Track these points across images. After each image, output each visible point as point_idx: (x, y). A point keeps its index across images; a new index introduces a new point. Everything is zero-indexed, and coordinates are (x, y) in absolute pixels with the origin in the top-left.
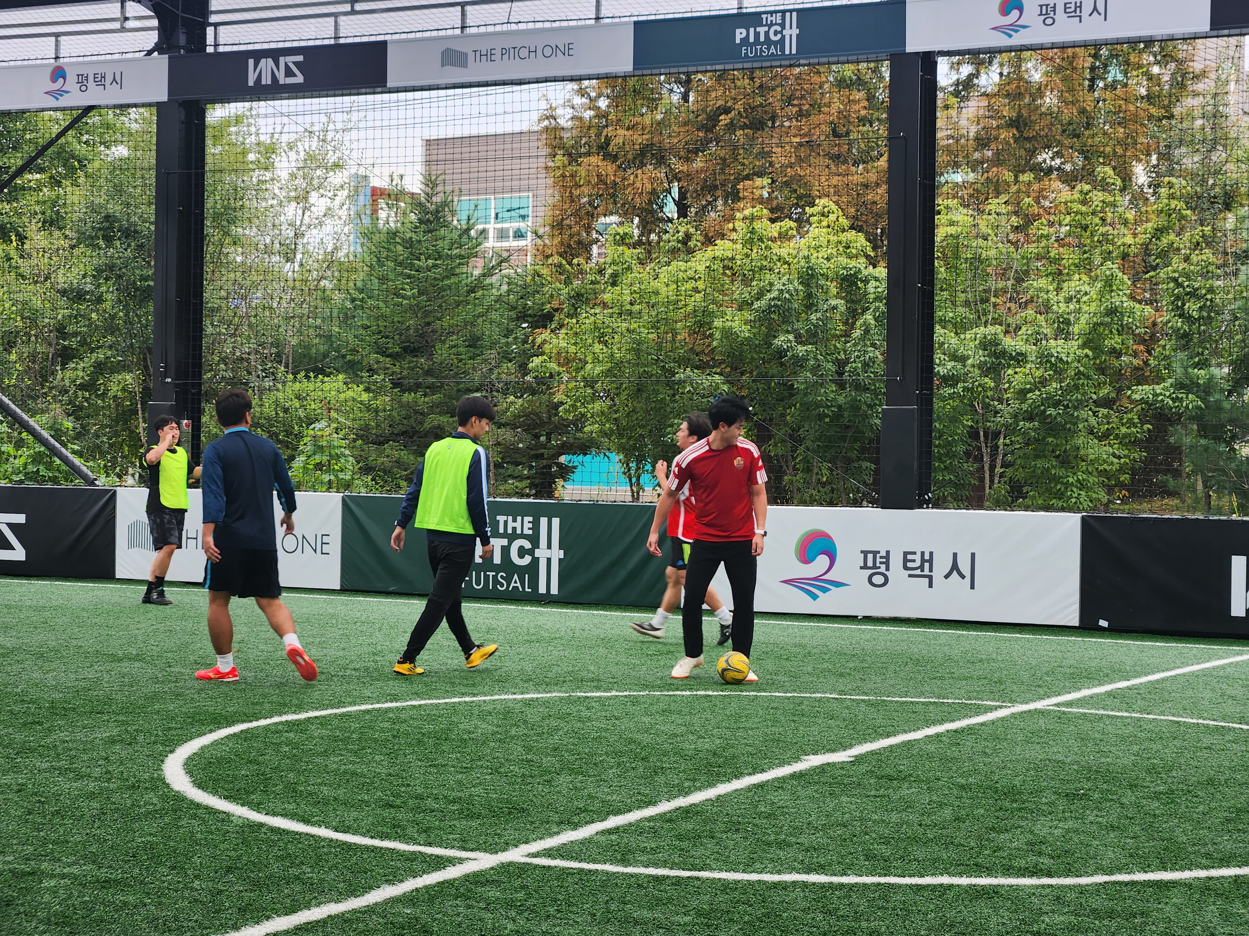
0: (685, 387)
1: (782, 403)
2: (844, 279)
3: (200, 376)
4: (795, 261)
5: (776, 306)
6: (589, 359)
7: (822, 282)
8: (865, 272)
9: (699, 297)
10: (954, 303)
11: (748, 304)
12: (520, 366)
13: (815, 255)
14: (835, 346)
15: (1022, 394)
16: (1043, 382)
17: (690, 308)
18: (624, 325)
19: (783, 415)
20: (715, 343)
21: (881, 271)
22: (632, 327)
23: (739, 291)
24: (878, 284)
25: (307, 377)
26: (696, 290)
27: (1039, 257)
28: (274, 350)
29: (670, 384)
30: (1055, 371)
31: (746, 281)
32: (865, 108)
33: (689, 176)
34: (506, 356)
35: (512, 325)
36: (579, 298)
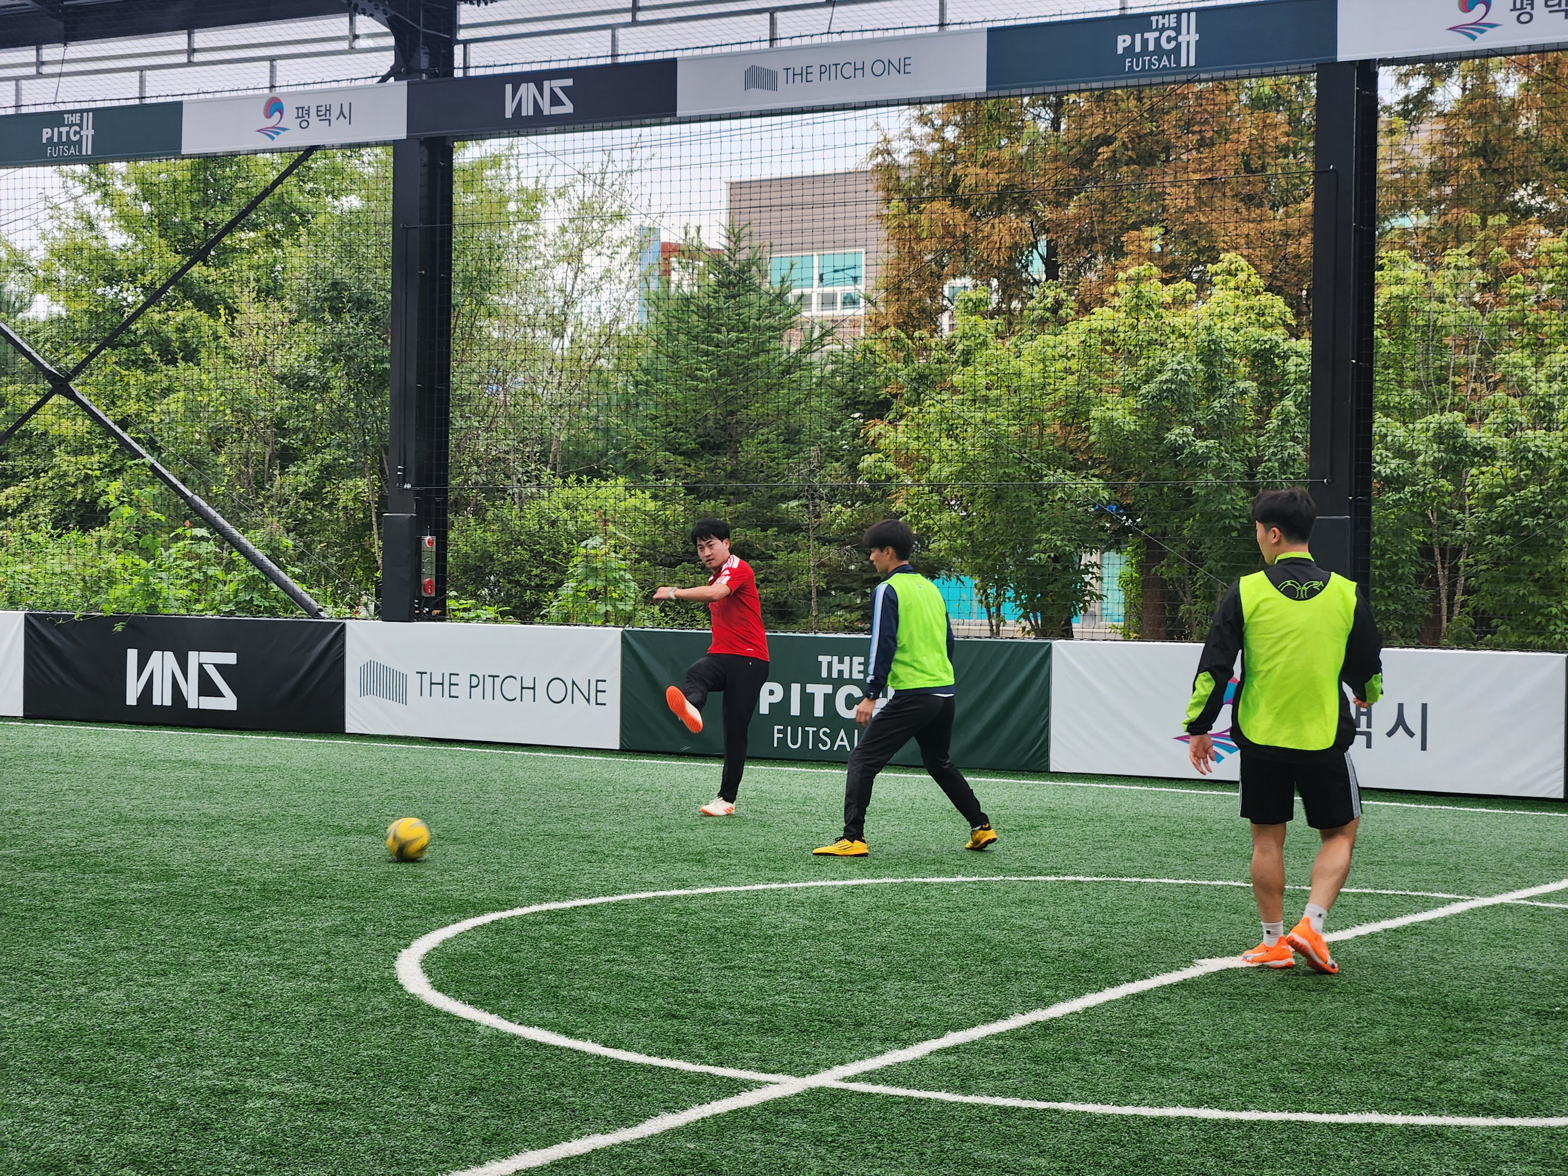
0: (1055, 494)
1: (1178, 513)
2: (1257, 355)
3: (446, 482)
4: (1194, 333)
5: (1169, 390)
6: (935, 458)
7: (1228, 359)
8: (1285, 346)
9: (1071, 379)
10: (1400, 383)
11: (1134, 388)
12: (850, 467)
13: (1219, 325)
14: (1244, 439)
15: (1490, 499)
16: (1519, 484)
17: (1060, 394)
18: (979, 414)
19: (1179, 528)
20: (1092, 438)
21: (1304, 345)
22: (988, 418)
23: (1122, 372)
24: (1300, 360)
25: (579, 481)
26: (1068, 371)
27: (1512, 324)
28: (537, 448)
29: (1037, 490)
30: (1533, 470)
31: (1132, 359)
32: (1287, 135)
33: (1059, 226)
34: (832, 455)
35: (838, 415)
36: (922, 380)
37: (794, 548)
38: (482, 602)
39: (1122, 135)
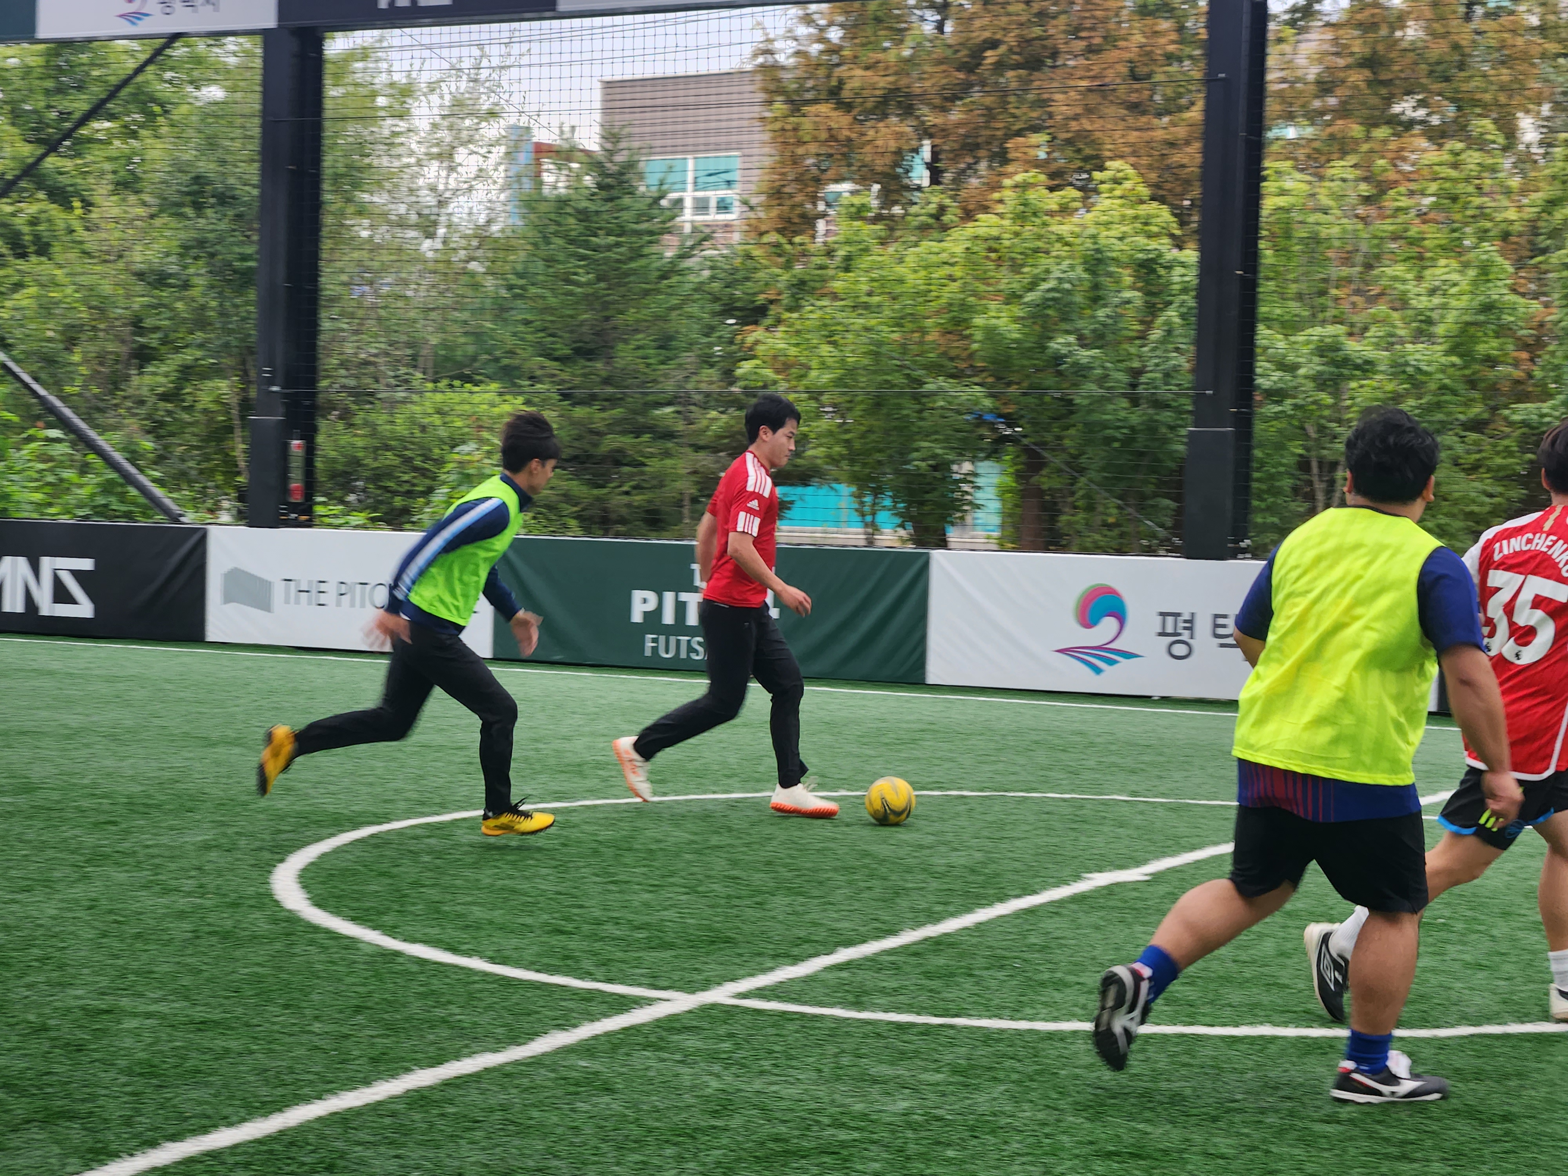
0: (935, 401)
1: (1059, 423)
2: (1141, 264)
3: (314, 384)
4: (1079, 241)
5: (1053, 299)
6: (814, 364)
7: (1112, 268)
8: (1168, 256)
9: (955, 286)
10: (1282, 295)
11: (1017, 296)
12: (724, 373)
13: (1104, 234)
14: (1127, 350)
17: (943, 301)
18: (860, 321)
19: (1060, 438)
20: (975, 346)
21: (1191, 255)
22: (869, 325)
23: (1006, 280)
24: (1185, 271)
25: (451, 386)
26: (952, 278)
27: (1394, 237)
28: (408, 351)
29: (917, 398)
30: (1411, 384)
31: (1016, 267)
32: (1173, 42)
33: (945, 131)
34: (707, 361)
35: (715, 321)
36: (801, 287)
37: (667, 454)
38: (350, 509)
39: (1011, 39)
